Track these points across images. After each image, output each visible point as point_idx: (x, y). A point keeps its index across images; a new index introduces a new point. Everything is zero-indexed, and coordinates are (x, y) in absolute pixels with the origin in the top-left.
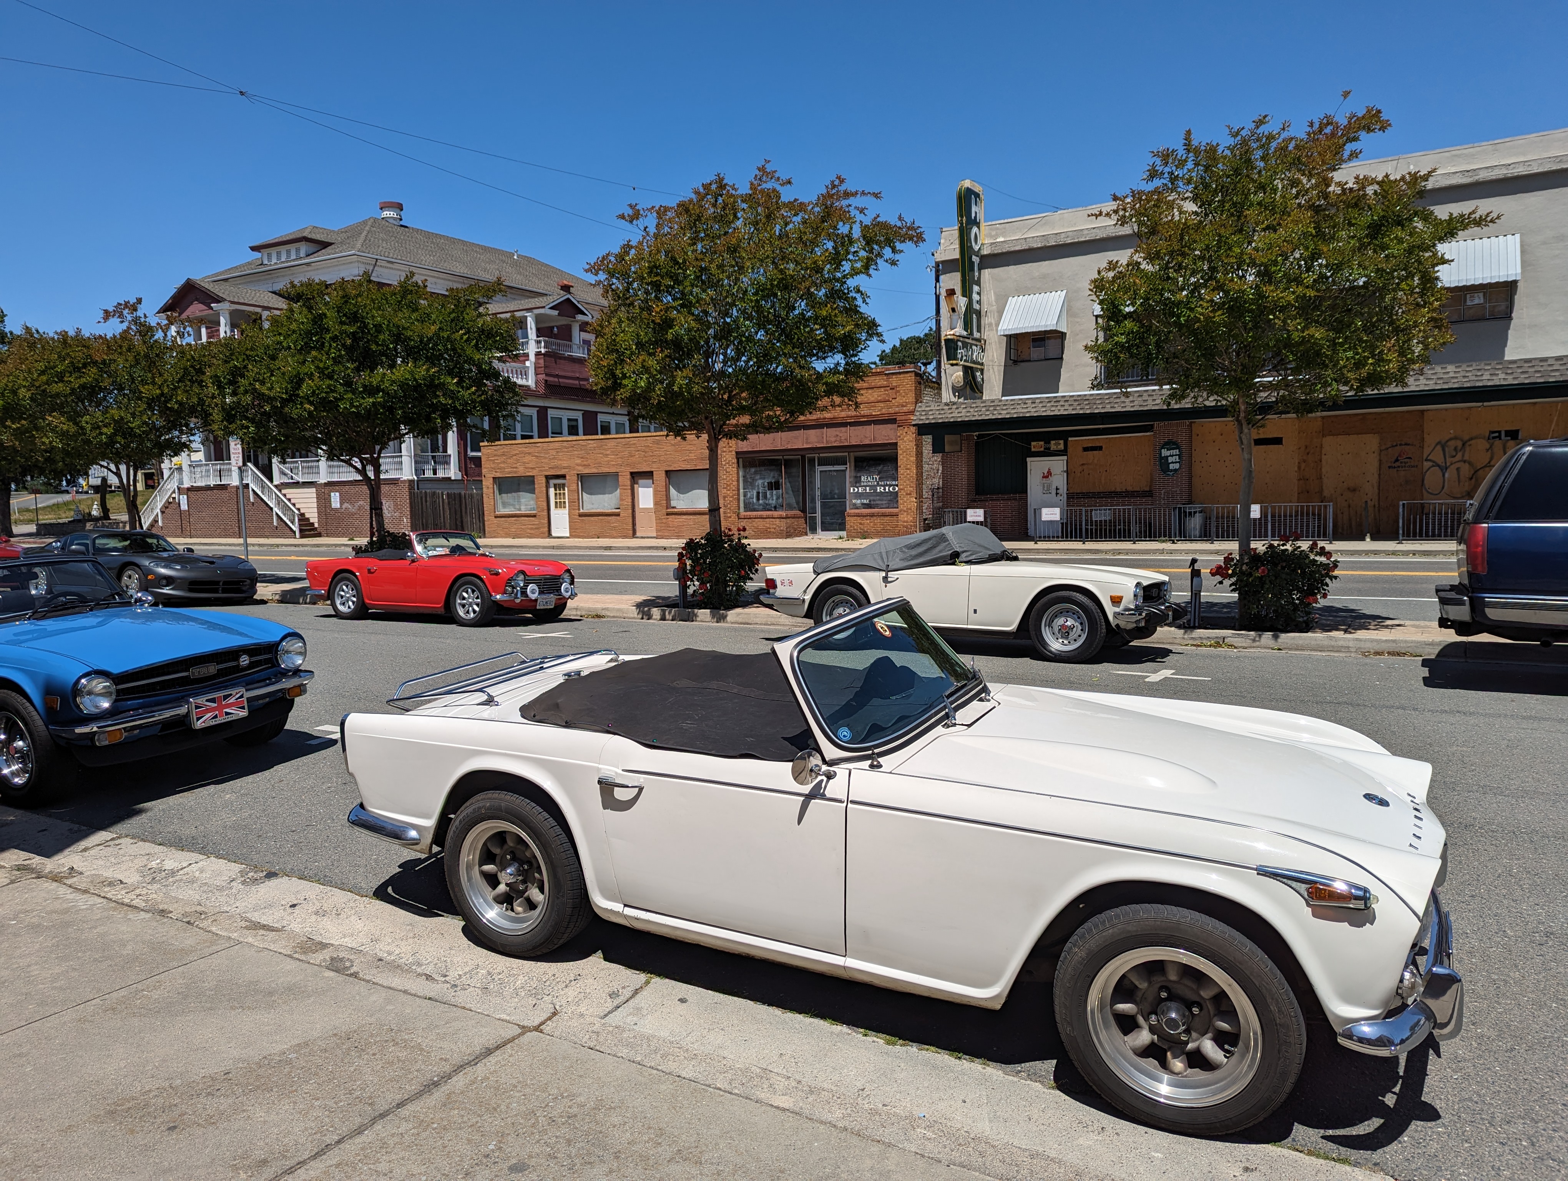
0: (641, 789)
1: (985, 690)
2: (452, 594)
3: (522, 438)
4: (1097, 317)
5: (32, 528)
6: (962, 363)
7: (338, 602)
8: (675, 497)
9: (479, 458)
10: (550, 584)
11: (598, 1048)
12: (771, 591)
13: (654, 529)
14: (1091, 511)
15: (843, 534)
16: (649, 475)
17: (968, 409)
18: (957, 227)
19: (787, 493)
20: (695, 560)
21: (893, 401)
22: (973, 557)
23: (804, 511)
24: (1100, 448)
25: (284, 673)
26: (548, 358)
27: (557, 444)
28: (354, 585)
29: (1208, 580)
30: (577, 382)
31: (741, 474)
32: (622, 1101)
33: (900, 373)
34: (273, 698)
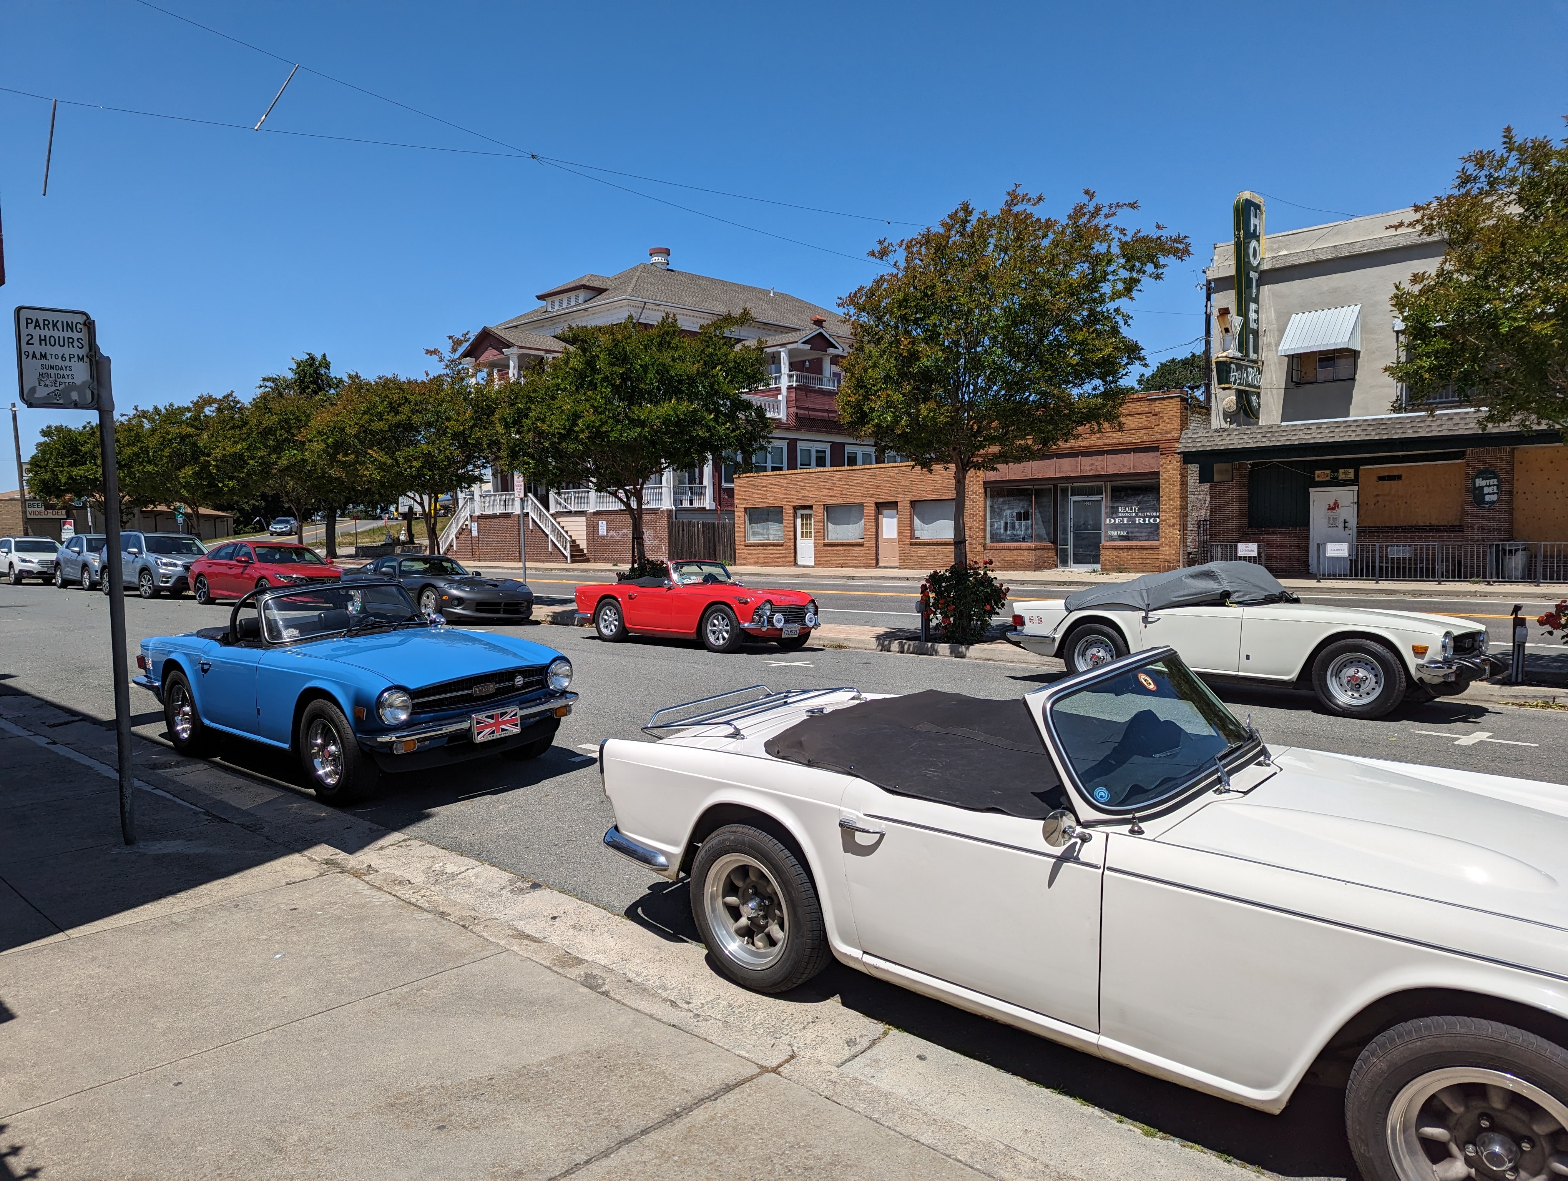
0: (882, 836)
1: (1264, 752)
2: (704, 621)
3: (772, 470)
4: (1397, 332)
5: (352, 550)
6: (1235, 386)
7: (602, 625)
8: (920, 528)
9: (732, 490)
10: (796, 614)
11: (834, 1098)
12: (1019, 628)
13: (897, 559)
14: (1387, 547)
15: (1098, 567)
16: (893, 505)
17: (1242, 436)
18: (1233, 242)
19: (1037, 524)
20: (939, 594)
21: (1156, 428)
22: (1247, 598)
23: (1054, 542)
24: (1399, 477)
25: (553, 695)
26: (801, 391)
27: (805, 476)
28: (617, 610)
29: (1534, 629)
30: (826, 414)
31: (988, 504)
32: (859, 1160)
33: (1164, 399)
34: (542, 717)
